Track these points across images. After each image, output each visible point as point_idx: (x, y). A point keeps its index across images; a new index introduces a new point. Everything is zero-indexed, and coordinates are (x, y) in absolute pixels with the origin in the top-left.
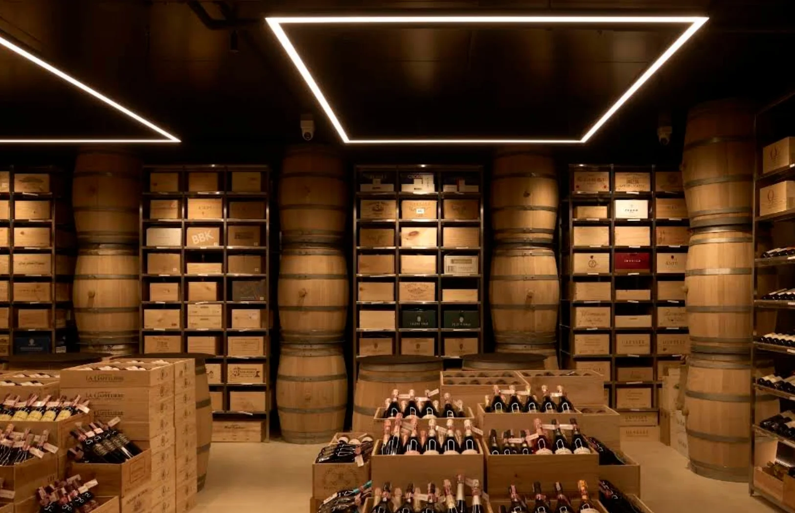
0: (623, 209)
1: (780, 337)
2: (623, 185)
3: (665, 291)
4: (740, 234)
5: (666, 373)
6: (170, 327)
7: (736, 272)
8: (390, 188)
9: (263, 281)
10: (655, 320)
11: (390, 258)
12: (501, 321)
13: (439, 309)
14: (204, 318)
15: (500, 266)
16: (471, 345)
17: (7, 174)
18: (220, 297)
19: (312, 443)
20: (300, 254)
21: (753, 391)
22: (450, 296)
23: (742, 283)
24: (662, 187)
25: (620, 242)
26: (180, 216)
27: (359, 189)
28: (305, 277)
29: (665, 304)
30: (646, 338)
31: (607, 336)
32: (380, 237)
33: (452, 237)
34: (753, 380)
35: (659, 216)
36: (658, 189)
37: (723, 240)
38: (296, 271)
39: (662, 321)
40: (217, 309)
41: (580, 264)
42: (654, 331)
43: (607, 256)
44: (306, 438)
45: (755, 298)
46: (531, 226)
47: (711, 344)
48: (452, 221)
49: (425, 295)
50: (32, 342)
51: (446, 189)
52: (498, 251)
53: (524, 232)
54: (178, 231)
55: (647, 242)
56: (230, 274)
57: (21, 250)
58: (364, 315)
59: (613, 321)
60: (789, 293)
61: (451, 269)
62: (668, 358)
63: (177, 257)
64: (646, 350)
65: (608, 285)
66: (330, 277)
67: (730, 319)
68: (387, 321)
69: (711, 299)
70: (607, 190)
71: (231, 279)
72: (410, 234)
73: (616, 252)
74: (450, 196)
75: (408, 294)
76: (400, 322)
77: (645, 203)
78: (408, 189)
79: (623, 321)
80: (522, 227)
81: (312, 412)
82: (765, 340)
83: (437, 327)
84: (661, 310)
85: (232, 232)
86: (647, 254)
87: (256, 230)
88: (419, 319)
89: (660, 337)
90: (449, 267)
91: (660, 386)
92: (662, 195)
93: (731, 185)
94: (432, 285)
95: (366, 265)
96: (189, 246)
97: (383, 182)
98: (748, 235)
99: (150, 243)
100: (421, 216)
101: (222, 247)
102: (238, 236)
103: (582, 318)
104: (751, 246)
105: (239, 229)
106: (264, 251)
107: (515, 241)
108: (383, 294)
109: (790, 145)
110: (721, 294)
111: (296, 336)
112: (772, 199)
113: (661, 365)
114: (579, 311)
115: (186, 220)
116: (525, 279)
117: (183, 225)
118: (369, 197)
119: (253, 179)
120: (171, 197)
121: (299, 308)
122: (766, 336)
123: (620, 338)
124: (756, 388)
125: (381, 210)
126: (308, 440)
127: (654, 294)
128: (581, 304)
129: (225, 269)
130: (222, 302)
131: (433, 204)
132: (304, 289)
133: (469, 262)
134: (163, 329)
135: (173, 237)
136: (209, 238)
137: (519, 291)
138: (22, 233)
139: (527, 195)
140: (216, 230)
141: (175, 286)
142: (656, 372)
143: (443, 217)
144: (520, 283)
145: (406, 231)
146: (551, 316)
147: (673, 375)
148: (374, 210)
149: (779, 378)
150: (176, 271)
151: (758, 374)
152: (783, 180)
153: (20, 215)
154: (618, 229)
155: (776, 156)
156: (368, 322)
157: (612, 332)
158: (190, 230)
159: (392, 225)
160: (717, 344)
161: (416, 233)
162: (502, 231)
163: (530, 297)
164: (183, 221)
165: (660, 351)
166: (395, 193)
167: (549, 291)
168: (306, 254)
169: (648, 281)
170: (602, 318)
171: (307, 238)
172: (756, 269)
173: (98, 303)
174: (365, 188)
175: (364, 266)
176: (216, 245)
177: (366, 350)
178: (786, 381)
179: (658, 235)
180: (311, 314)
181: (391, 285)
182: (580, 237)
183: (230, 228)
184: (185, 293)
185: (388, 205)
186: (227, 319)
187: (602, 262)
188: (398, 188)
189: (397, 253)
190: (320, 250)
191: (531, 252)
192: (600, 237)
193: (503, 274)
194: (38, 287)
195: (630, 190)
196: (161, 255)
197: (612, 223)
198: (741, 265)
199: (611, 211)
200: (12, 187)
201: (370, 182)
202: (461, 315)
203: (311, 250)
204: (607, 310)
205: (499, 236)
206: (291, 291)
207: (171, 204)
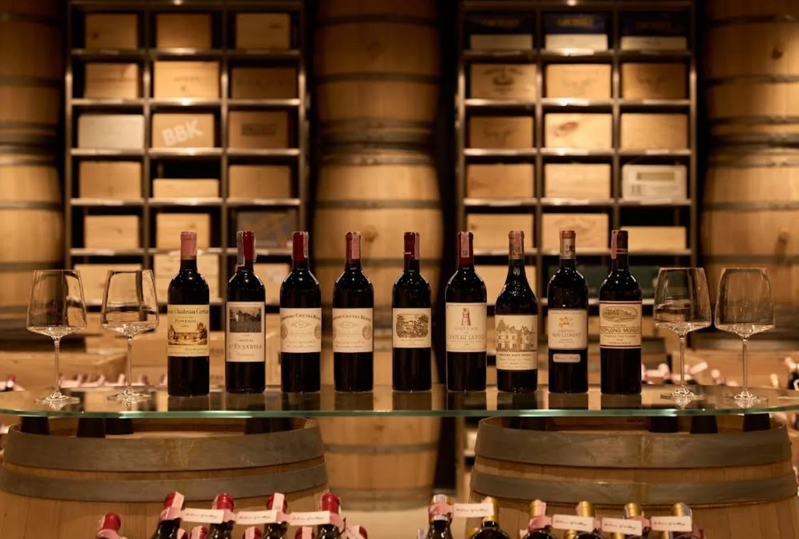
8: (525, 43)
9: (293, 213)
11: (526, 170)
15: (724, 184)
18: (215, 241)
19: (386, 509)
20: (364, 164)
22: (639, 240)
26: (141, 94)
27: (467, 46)
28: (375, 205)
32: (508, 133)
33: (638, 133)
38: (356, 194)
40: (208, 265)
44: (374, 500)
46: (782, 111)
48: (637, 102)
49: (591, 237)
51: (628, 44)
52: (722, 158)
53: (772, 122)
54: (136, 123)
56: (233, 200)
61: (638, 190)
63: (135, 168)
66: (418, 205)
71: (233, 210)
72: (564, 128)
74: (633, 58)
80: (766, 113)
81: (388, 451)
85: (234, 123)
87: (282, 119)
90: (633, 187)
94: (602, 219)
95: (482, 185)
96: (158, 149)
99: (87, 146)
101: (219, 151)
102: (248, 130)
105: (248, 117)
106: (297, 158)
107: (754, 138)
115: (151, 101)
116: (775, 208)
117: (147, 111)
118: (488, 60)
119: (276, 26)
120: (124, 59)
125: (509, 82)
126: (378, 505)
129: (223, 192)
130: (219, 250)
131: (604, 70)
132: (372, 227)
133: (671, 177)
135: (126, 134)
136: (195, 135)
139: (777, 55)
140: (208, 120)
141: (131, 222)
143: (621, 95)
144: (765, 216)
145: (553, 120)
148: (496, 82)
150: (133, 197)
158: (159, 119)
159: (530, 111)
161: (573, 125)
162: (725, 121)
163: (783, 241)
164: (147, 103)
166: (535, 52)
168: (376, 163)
171: (376, 133)
174: (480, 44)
175: (480, 186)
176: (208, 149)
181: (527, 220)
183: (233, 115)
184: (149, 236)
185: (521, 73)
188: (540, 43)
189: (539, 162)
190: (398, 156)
191: (783, 159)
193: (732, 198)
196: (105, 165)
201: (487, 32)
202: (660, 274)
203: (384, 155)
205: (722, 130)
207: (123, 72)
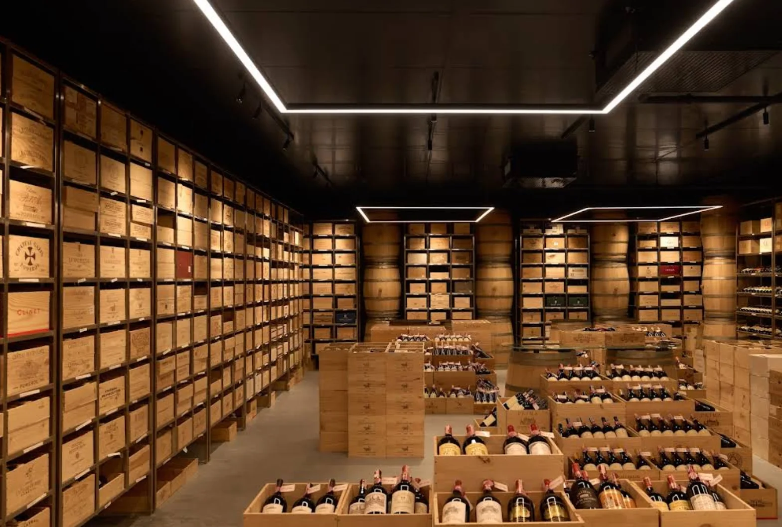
0: (665, 242)
1: (749, 309)
2: (664, 229)
3: (688, 286)
4: (729, 261)
5: (689, 331)
6: (422, 308)
7: (728, 279)
8: (539, 231)
9: (471, 282)
10: (682, 302)
11: (540, 269)
12: (599, 303)
13: (567, 296)
14: (440, 303)
15: (598, 273)
16: (584, 316)
17: (331, 224)
18: (448, 291)
20: (492, 268)
21: (737, 335)
22: (572, 290)
23: (731, 284)
24: (686, 230)
25: (663, 260)
26: (426, 247)
27: (522, 232)
28: (496, 280)
29: (687, 293)
30: (678, 311)
31: (657, 311)
32: (535, 258)
33: (573, 258)
34: (737, 329)
35: (684, 246)
36: (684, 231)
37: (722, 263)
38: (490, 277)
39: (686, 303)
40: (447, 298)
41: (642, 271)
42: (682, 308)
43: (656, 267)
45: (737, 291)
46: (615, 251)
47: (715, 313)
48: (573, 249)
49: (559, 288)
50: (345, 316)
51: (570, 232)
52: (597, 265)
54: (425, 255)
55: (678, 260)
56: (454, 279)
57: (339, 266)
58: (526, 300)
59: (659, 303)
60: (752, 289)
61: (573, 275)
62: (690, 322)
63: (424, 269)
64: (678, 318)
65: (657, 283)
66: (507, 279)
67: (725, 300)
68: (538, 304)
69: (716, 292)
70: (656, 231)
71: (454, 281)
72: (550, 256)
73: (661, 265)
74: (571, 235)
75: (550, 288)
76: (546, 303)
77: (676, 238)
78: (549, 232)
79: (665, 302)
80: (611, 252)
82: (742, 310)
83: (565, 306)
84: (686, 296)
85: (454, 256)
86: (678, 266)
87: (468, 254)
88: (556, 302)
89: (685, 311)
90: (571, 274)
91: (686, 338)
92: (686, 234)
93: (726, 237)
94: (562, 283)
95: (527, 273)
96: (431, 263)
97: (536, 228)
98: (734, 261)
99: (410, 262)
100: (556, 246)
101: (449, 264)
102: (457, 258)
103: (643, 301)
104: (735, 266)
105: (458, 254)
106: (472, 266)
107: (607, 259)
108: (536, 289)
109: (753, 225)
110: (721, 288)
111: (489, 312)
112: (745, 247)
113: (686, 327)
114: (641, 297)
116: (614, 280)
117: (428, 252)
118: (528, 236)
119: (466, 227)
120: (421, 237)
121: (493, 297)
122: (743, 308)
123: (663, 311)
124: (739, 333)
125: (534, 243)
127: (682, 288)
128: (642, 294)
129: (450, 276)
130: (449, 293)
131: (563, 239)
132: (495, 286)
133: (582, 271)
134: (417, 309)
135: (422, 259)
136: (442, 259)
137: (610, 287)
138: (340, 257)
139: (614, 235)
140: (446, 254)
141: (423, 285)
142: (683, 330)
143: (568, 247)
144: (610, 283)
145: (548, 254)
146: (626, 299)
147: (694, 331)
148: (531, 243)
149: (749, 327)
150: (423, 277)
151: (739, 327)
152: (749, 239)
153: (338, 248)
154: (662, 253)
155: (746, 229)
156: (528, 304)
157: (660, 308)
158: (431, 254)
159: (541, 251)
160: (719, 313)
161: (553, 255)
162: (598, 254)
163: (616, 290)
164: (428, 250)
165: (686, 319)
166: (542, 234)
167: (625, 287)
169: (678, 281)
170: (654, 301)
171: (496, 258)
172: (738, 278)
173: (383, 295)
174: (526, 231)
175: (525, 274)
176: (446, 263)
177: (526, 320)
178: (752, 328)
179: (684, 256)
180: (498, 300)
181: (540, 284)
182: (641, 257)
183: (453, 253)
184: (428, 289)
185: (538, 240)
186: (452, 303)
187: (654, 271)
188: (544, 231)
189: (544, 266)
190: (501, 265)
191: (616, 266)
192: (653, 257)
194: (349, 286)
195: (669, 232)
196: (415, 268)
197: (658, 249)
198: (730, 275)
199: (658, 243)
200: (333, 232)
201: (528, 228)
202: (579, 300)
203: (499, 265)
204: (657, 297)
205: (596, 257)
206: (488, 287)
207: (421, 240)
